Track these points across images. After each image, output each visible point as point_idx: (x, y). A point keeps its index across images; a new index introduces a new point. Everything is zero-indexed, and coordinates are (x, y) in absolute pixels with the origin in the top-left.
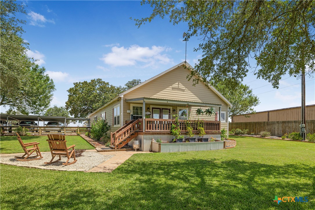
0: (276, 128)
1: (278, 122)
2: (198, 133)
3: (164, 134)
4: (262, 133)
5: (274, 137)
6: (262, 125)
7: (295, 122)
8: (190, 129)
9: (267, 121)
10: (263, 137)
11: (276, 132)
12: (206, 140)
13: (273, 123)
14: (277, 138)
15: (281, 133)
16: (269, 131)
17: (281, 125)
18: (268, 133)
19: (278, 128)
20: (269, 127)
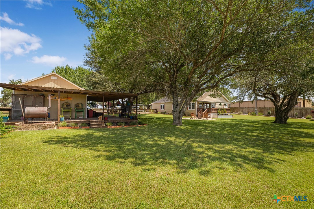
0: (245, 110)
1: (246, 108)
2: (224, 112)
3: (216, 113)
4: (239, 112)
5: (244, 114)
6: (238, 109)
7: (253, 108)
8: (222, 111)
9: (239, 107)
10: (240, 114)
11: (245, 112)
12: (227, 115)
13: (243, 108)
14: (246, 114)
15: (247, 112)
16: (242, 111)
17: (247, 109)
18: (241, 112)
19: (246, 110)
20: (242, 110)
